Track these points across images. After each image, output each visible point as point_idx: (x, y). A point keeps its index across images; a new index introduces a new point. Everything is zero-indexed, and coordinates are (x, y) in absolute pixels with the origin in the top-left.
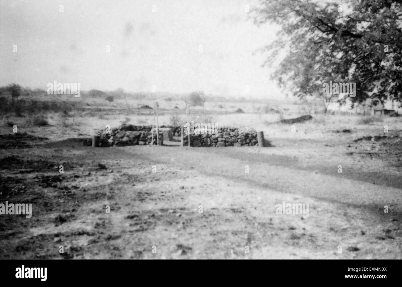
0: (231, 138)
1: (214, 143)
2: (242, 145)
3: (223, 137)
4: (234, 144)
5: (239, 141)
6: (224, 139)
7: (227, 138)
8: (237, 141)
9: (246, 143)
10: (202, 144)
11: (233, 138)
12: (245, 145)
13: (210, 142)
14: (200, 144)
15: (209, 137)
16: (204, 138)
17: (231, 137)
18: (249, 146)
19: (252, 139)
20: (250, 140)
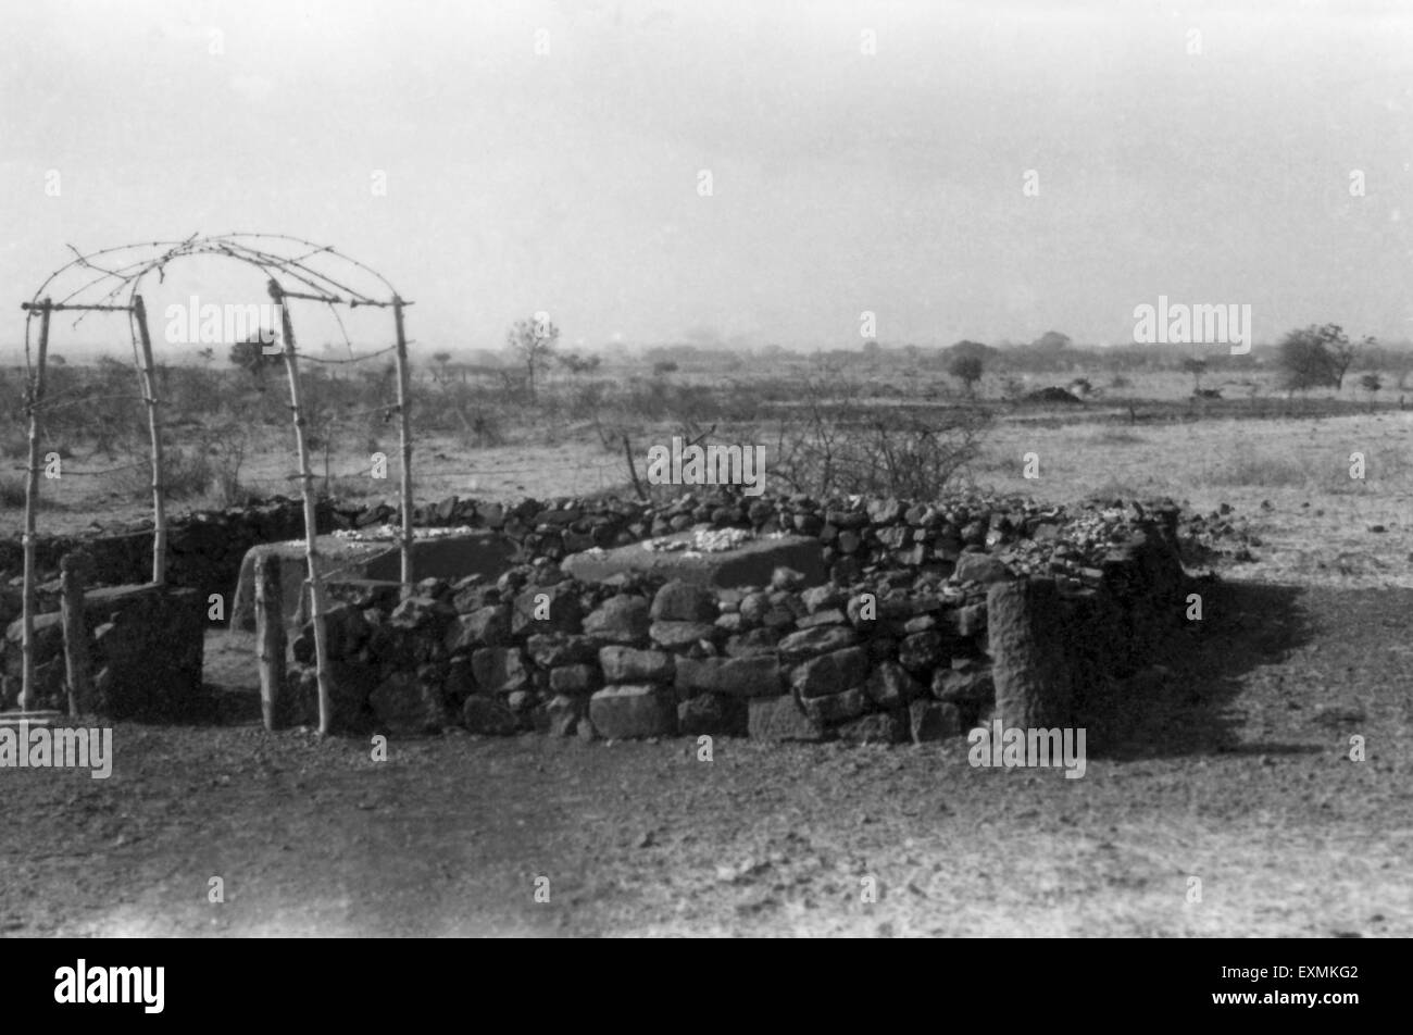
0: (720, 651)
1: (558, 701)
2: (831, 726)
3: (643, 643)
4: (755, 711)
5: (801, 676)
6: (649, 661)
7: (683, 648)
8: (785, 685)
9: (874, 707)
10: (452, 702)
11: (741, 653)
12: (863, 727)
13: (526, 686)
14: (433, 709)
15: (519, 640)
16: (466, 651)
17: (720, 638)
18: (900, 736)
19: (942, 662)
20: (923, 676)
